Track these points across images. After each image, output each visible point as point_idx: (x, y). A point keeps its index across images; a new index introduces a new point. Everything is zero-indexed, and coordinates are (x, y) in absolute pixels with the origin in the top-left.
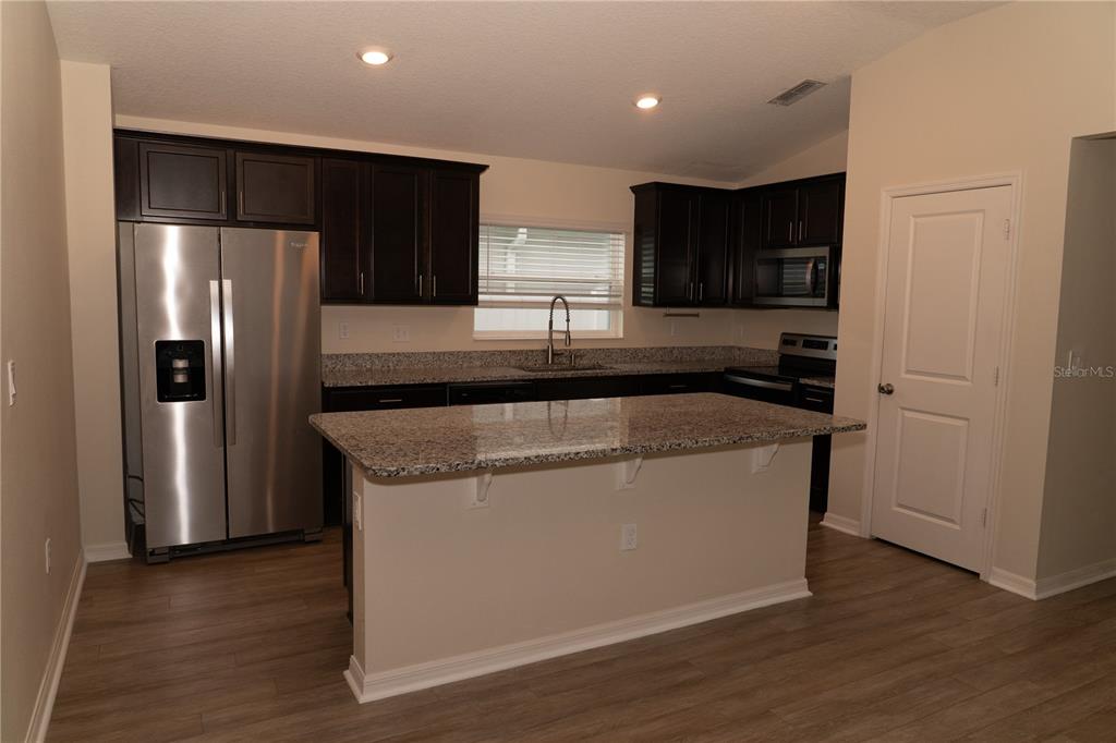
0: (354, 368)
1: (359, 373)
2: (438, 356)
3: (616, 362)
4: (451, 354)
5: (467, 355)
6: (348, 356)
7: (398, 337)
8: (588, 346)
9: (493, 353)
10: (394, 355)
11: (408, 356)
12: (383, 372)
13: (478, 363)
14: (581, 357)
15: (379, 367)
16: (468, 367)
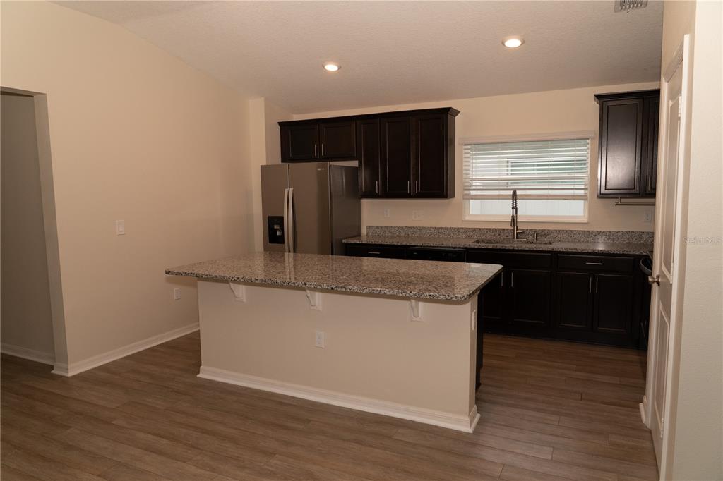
0: (390, 234)
1: (392, 237)
2: (438, 229)
3: (579, 241)
4: (446, 229)
5: (457, 230)
6: (387, 227)
7: (415, 217)
8: (552, 228)
9: (474, 230)
10: (411, 228)
11: (420, 229)
12: (405, 238)
13: (464, 236)
14: (546, 235)
15: (403, 234)
16: (457, 238)
